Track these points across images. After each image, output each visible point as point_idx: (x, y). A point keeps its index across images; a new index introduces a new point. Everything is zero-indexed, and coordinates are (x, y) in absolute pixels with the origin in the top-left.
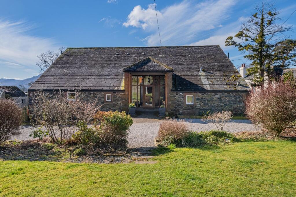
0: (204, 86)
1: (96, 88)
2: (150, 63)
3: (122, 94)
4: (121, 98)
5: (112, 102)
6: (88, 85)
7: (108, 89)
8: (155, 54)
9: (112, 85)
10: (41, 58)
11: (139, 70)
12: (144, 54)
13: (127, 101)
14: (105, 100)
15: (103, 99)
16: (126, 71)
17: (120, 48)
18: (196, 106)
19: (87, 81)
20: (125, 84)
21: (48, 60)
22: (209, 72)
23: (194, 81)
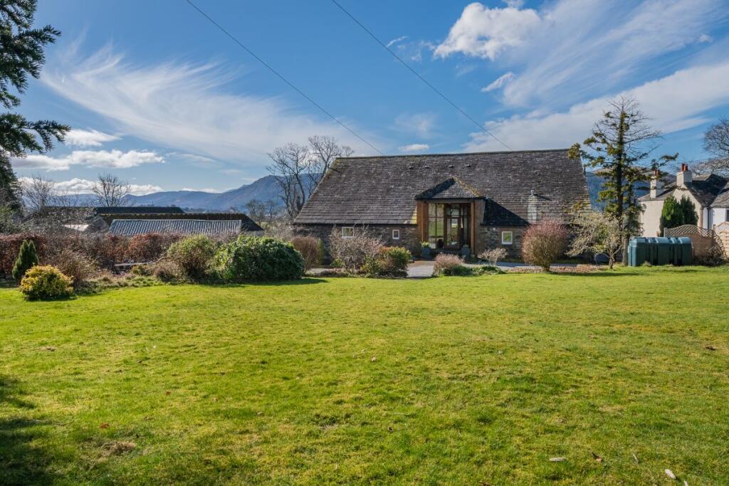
0: (529, 218)
1: (380, 222)
2: (453, 187)
3: (413, 229)
4: (412, 235)
5: (400, 240)
6: (370, 218)
7: (395, 222)
8: (470, 166)
9: (400, 218)
10: (276, 157)
11: (436, 197)
12: (452, 167)
13: (420, 239)
14: (392, 237)
15: (389, 237)
16: (419, 198)
17: (416, 156)
18: (515, 247)
19: (368, 212)
20: (418, 216)
21: (288, 160)
22: (544, 198)
23: (516, 211)
